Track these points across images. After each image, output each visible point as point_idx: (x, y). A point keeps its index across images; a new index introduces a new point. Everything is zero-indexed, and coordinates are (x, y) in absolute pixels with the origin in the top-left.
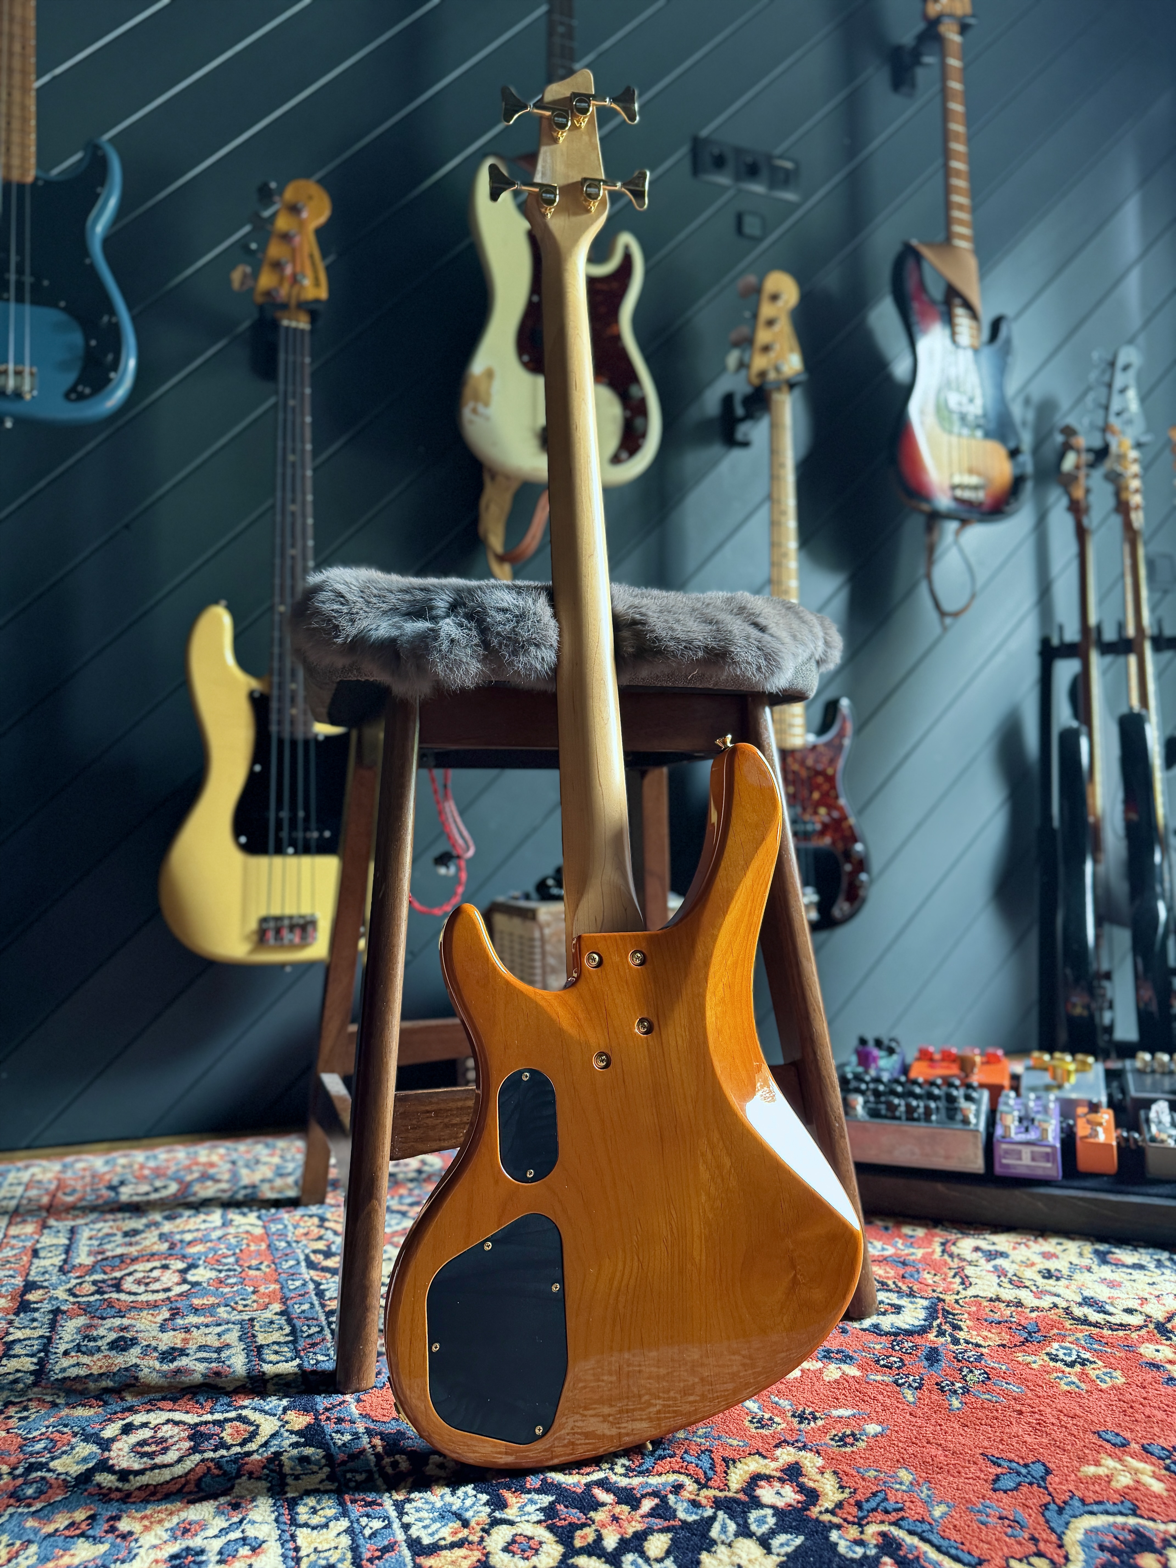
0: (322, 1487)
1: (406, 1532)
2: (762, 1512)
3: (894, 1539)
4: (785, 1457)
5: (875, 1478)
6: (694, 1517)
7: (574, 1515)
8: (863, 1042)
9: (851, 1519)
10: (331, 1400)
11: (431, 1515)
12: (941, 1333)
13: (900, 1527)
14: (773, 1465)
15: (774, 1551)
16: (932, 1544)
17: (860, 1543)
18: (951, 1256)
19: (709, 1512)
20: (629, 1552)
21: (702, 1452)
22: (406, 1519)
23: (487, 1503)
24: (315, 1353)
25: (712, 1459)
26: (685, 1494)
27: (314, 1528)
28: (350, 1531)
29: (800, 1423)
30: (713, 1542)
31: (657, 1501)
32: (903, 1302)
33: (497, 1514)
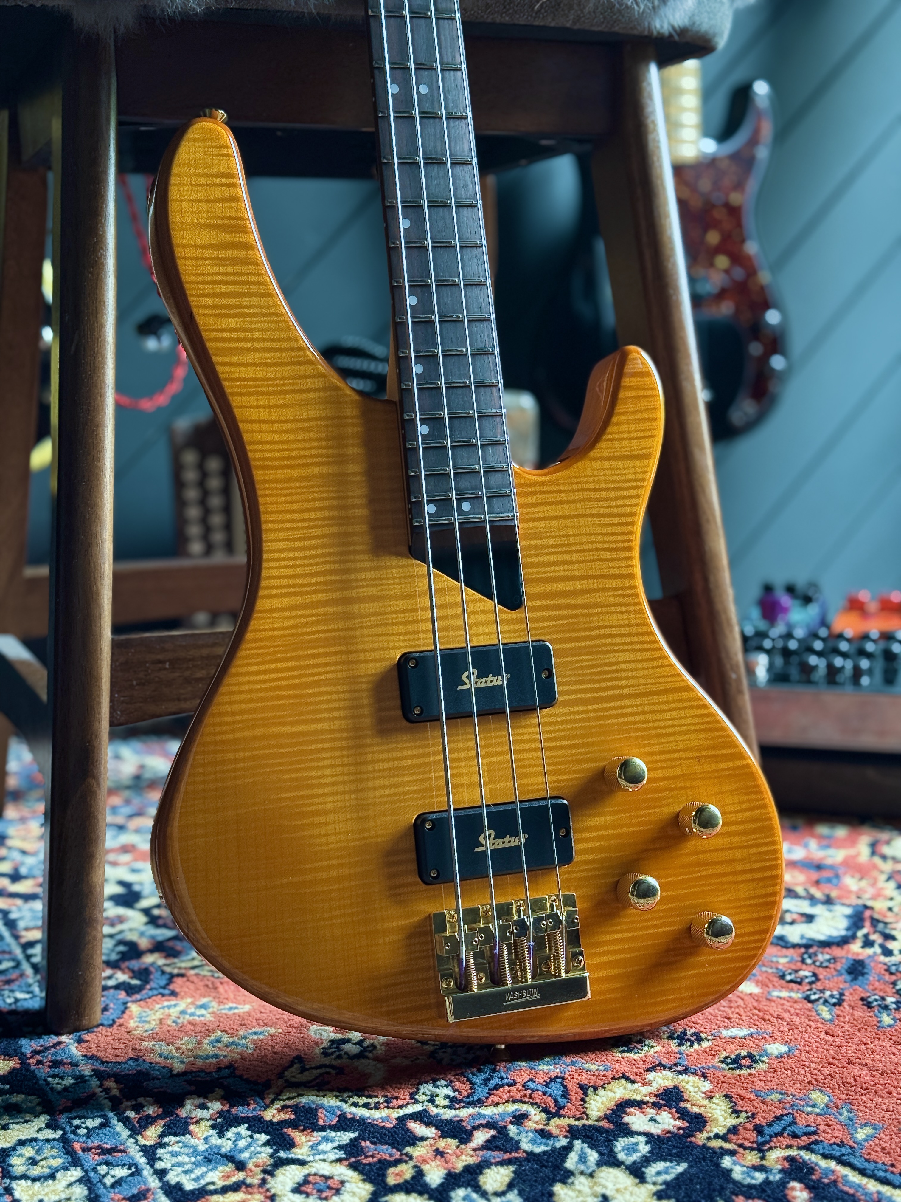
0: (40, 1136)
1: (160, 1179)
2: (632, 1140)
3: (805, 1163)
4: (660, 1081)
5: (780, 1101)
6: (543, 1148)
7: (386, 1152)
8: (768, 589)
9: (747, 1144)
10: (41, 1042)
11: (193, 1159)
12: (868, 943)
13: (813, 1151)
14: (645, 1090)
15: (648, 1179)
16: (853, 1167)
17: (761, 1168)
18: (884, 858)
19: (563, 1142)
20: (459, 1187)
21: (551, 1080)
22: (159, 1165)
23: (267, 1144)
24: (12, 991)
25: (565, 1087)
26: (530, 1124)
27: (34, 1180)
28: (84, 1180)
29: (680, 1045)
30: (570, 1174)
31: (493, 1132)
32: (818, 910)
33: (282, 1154)
